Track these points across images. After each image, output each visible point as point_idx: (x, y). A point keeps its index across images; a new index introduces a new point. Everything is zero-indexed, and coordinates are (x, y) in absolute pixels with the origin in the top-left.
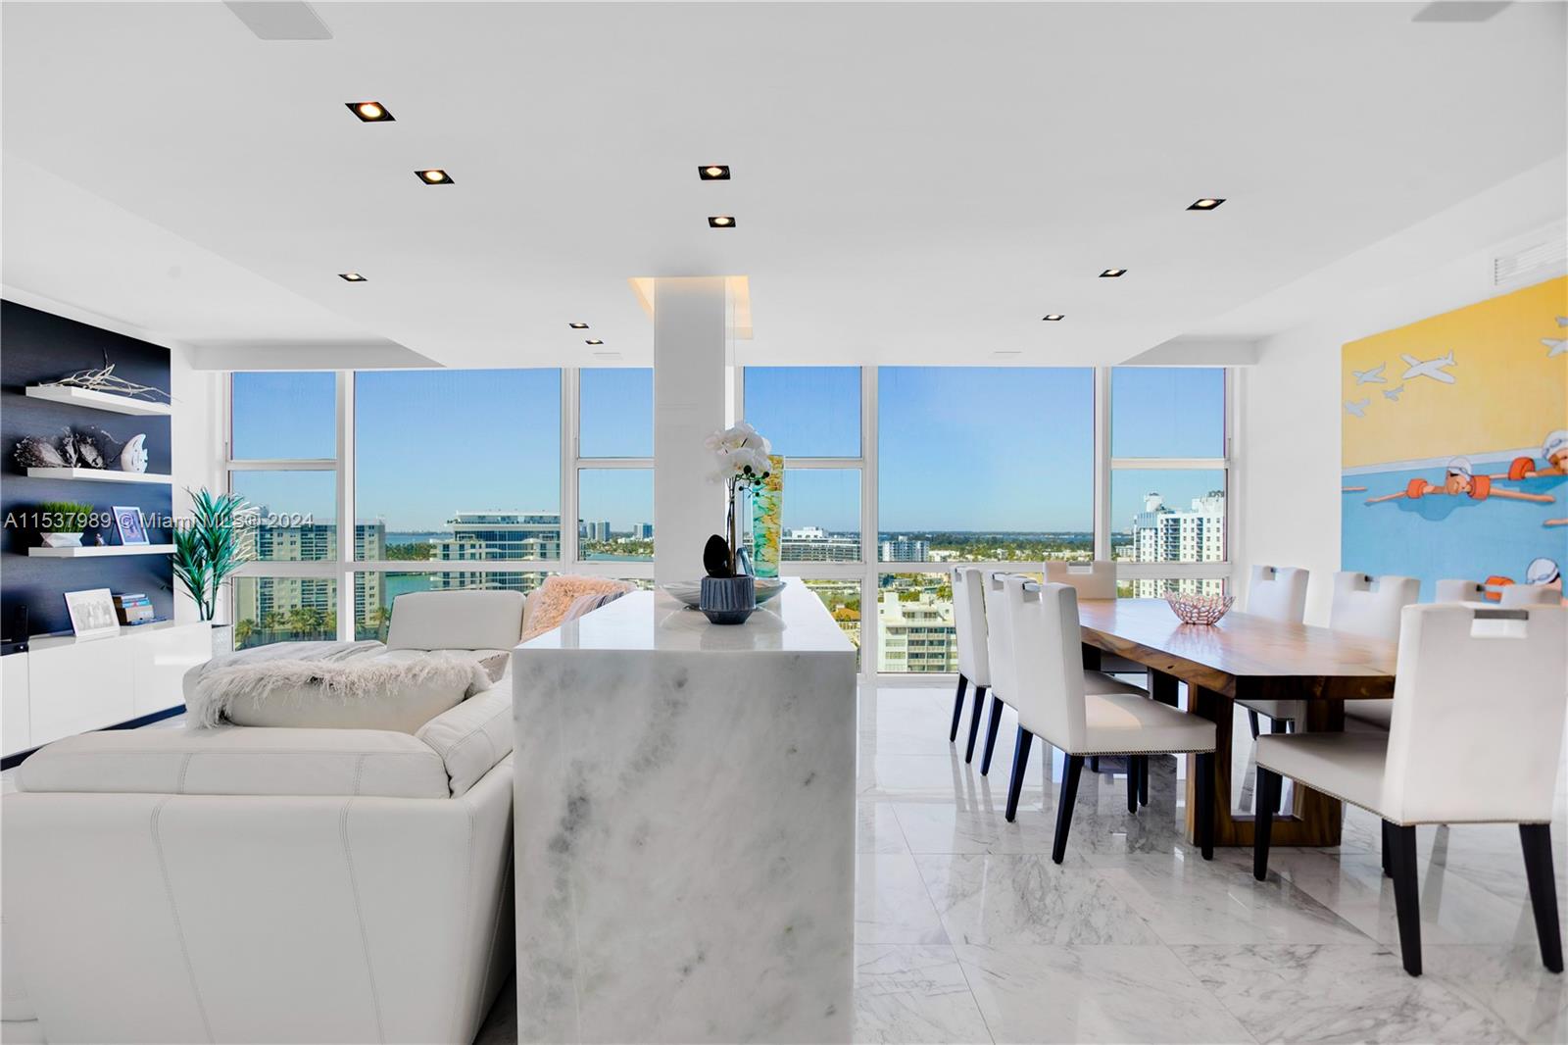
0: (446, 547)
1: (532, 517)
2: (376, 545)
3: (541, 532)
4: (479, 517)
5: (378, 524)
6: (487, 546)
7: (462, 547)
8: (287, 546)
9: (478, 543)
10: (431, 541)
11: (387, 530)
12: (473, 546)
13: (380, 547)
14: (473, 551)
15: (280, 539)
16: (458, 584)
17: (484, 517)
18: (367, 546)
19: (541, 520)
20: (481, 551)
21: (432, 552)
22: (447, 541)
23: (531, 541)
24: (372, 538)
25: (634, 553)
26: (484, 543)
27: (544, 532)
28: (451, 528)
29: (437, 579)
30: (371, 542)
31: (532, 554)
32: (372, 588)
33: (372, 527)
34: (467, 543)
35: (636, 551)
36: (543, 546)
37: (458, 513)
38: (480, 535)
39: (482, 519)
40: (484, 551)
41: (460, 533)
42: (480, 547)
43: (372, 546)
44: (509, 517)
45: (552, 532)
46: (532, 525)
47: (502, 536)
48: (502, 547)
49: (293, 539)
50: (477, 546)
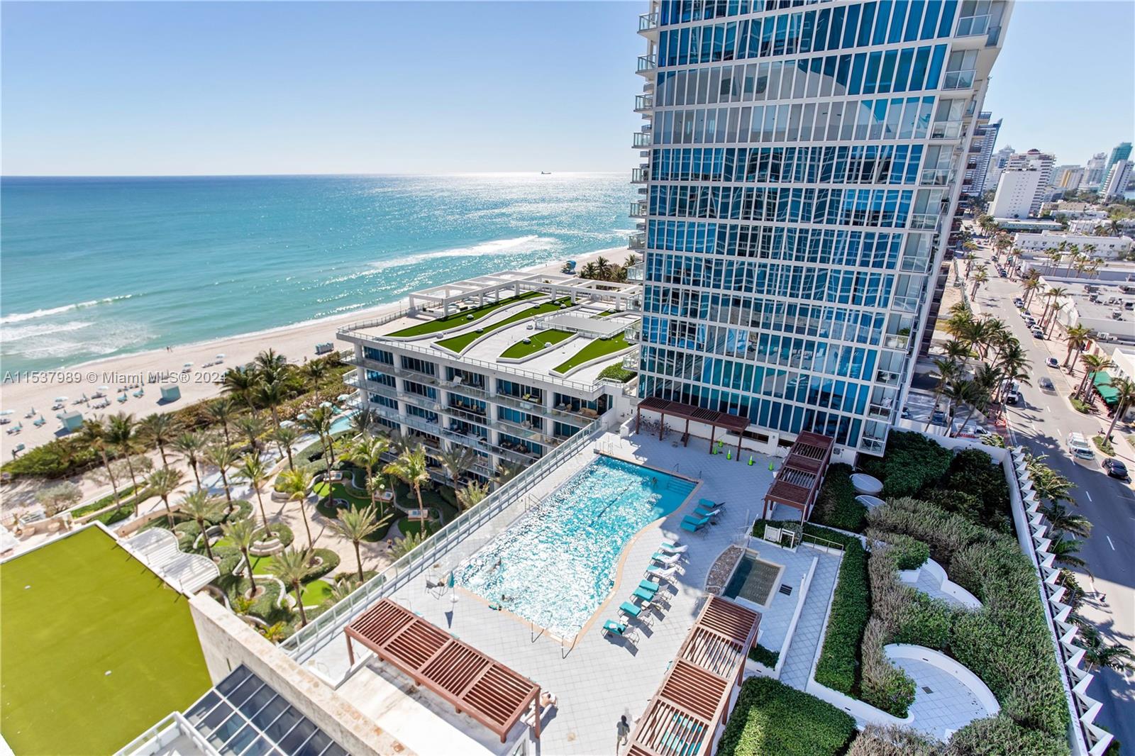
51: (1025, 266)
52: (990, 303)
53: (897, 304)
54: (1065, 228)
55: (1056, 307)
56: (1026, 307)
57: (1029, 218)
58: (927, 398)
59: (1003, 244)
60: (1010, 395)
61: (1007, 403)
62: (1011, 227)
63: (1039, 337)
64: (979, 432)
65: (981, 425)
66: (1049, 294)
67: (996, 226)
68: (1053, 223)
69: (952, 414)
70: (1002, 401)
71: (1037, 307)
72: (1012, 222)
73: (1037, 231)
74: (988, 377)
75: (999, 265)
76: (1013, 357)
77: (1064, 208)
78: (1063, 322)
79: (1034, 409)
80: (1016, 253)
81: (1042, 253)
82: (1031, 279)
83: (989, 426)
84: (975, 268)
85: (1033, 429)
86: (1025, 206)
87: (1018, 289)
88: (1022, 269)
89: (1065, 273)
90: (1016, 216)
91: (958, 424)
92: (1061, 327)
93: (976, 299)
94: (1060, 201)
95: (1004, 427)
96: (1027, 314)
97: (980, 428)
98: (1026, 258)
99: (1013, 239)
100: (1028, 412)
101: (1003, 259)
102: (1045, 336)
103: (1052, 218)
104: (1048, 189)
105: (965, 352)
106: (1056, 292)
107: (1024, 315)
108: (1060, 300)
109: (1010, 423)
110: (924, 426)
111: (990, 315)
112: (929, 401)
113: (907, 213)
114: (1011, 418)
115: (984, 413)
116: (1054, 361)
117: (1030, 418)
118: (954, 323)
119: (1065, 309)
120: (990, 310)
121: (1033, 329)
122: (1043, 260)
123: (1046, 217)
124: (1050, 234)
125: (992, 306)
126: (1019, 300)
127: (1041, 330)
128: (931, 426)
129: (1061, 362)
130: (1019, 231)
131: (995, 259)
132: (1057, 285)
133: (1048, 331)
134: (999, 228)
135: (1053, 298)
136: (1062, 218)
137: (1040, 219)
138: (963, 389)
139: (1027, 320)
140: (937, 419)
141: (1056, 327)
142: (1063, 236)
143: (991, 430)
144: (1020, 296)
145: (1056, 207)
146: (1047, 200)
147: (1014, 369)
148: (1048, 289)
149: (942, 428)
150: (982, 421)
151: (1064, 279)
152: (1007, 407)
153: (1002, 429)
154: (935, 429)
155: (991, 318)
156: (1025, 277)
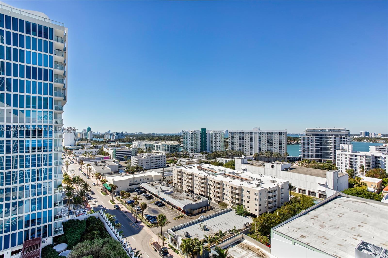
0: (304, 138)
1: (331, 130)
2: (285, 137)
3: (334, 134)
4: (313, 130)
5: (285, 132)
6: (316, 138)
7: (308, 138)
8: (264, 137)
9: (313, 137)
10: (299, 136)
11: (288, 133)
12: (312, 138)
13: (286, 138)
14: (312, 139)
15: (263, 135)
16: (307, 148)
17: (315, 130)
18: (283, 137)
19: (334, 130)
20: (314, 139)
21: (300, 139)
22: (304, 136)
23: (331, 136)
24: (284, 135)
25: (362, 141)
26: (315, 137)
27: (335, 134)
28: (305, 133)
29: (301, 146)
30: (284, 136)
31: (331, 140)
32: (284, 147)
33: (284, 132)
34: (310, 137)
35: (363, 140)
36: (335, 138)
37: (307, 129)
38: (313, 135)
39: (314, 130)
40: (315, 139)
41: (307, 134)
42: (314, 138)
43: (284, 137)
44: (323, 130)
45: (338, 134)
46: (331, 132)
47: (321, 135)
48: (321, 138)
49: (266, 135)
50: (313, 138)
51: (78, 159)
52: (72, 171)
53: (55, 177)
54: (83, 148)
55: (90, 169)
56: (82, 170)
57: (74, 146)
58: (65, 207)
59: (70, 154)
60: (88, 197)
61: (88, 200)
62: (70, 149)
63: (89, 178)
64: (84, 211)
65: (84, 209)
66: (87, 166)
67: (66, 149)
68: (80, 147)
69: (74, 210)
70: (87, 199)
71: (85, 170)
72: (70, 147)
73: (78, 149)
74: (82, 194)
75: (71, 160)
76: (86, 185)
77: (82, 143)
78: (93, 172)
79: (94, 199)
80: (75, 156)
81: (81, 155)
82: (81, 162)
83: (86, 209)
84: (65, 162)
85: (97, 204)
86: (72, 142)
87: (78, 166)
88: (78, 160)
89: (88, 160)
90: (71, 146)
91: (78, 212)
92: (92, 174)
93: (68, 171)
94: (80, 141)
95: (90, 207)
96: (83, 172)
97: (84, 210)
98: (78, 157)
99: (72, 152)
100: (94, 200)
101: (71, 158)
102: (90, 178)
103: (79, 145)
104: (76, 138)
105: (72, 188)
106: (89, 165)
107: (83, 173)
108: (90, 167)
109: (91, 205)
110: (67, 217)
111: (74, 175)
112: (66, 208)
113: (52, 146)
114: (90, 204)
115: (83, 205)
116: (94, 184)
117: (95, 202)
118: (66, 180)
119: (92, 169)
120: (73, 174)
121: (86, 176)
122: (82, 157)
123: (78, 145)
124: (81, 150)
125: (73, 172)
126: (80, 169)
127: (88, 176)
128: (69, 216)
129: (96, 184)
130: (73, 149)
131: (69, 158)
132: (89, 163)
133: (90, 176)
134: (67, 149)
135: (88, 166)
136: (82, 145)
137: (77, 146)
138: (77, 199)
139: (84, 174)
140: (71, 213)
141: (91, 174)
142: (85, 150)
143: (87, 209)
144: (80, 168)
145: (80, 143)
146: (77, 141)
147: (87, 189)
148: (86, 164)
149: (73, 215)
150: (84, 208)
151: (89, 161)
152: (88, 201)
153: (89, 208)
154: (71, 217)
155: (75, 176)
156: (79, 162)
